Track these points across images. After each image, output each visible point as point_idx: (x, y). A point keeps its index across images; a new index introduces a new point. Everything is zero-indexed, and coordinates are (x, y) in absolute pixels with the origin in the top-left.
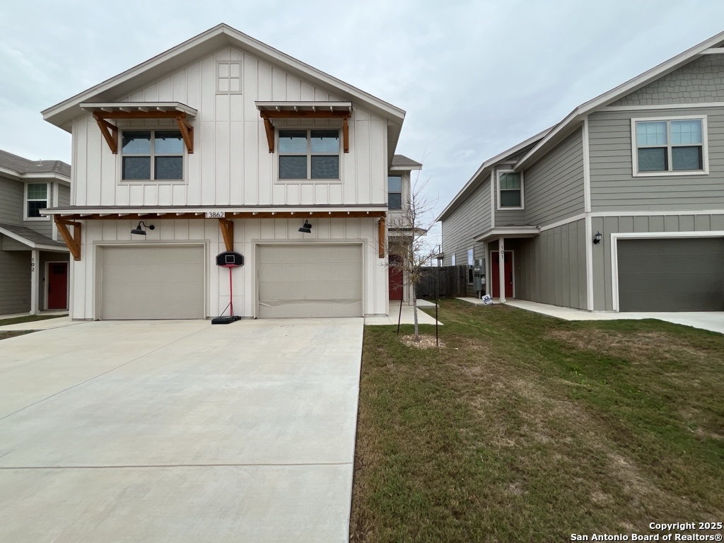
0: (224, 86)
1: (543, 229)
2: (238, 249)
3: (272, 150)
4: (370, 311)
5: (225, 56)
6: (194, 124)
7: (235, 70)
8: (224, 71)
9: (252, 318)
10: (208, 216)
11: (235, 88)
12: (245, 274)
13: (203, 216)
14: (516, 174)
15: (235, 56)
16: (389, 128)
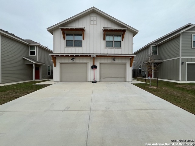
0: (92, 23)
1: (164, 61)
2: (96, 64)
3: (104, 40)
4: (128, 80)
5: (92, 15)
6: (85, 32)
7: (95, 19)
8: (92, 19)
9: (99, 82)
10: (92, 56)
11: (95, 23)
12: (97, 71)
13: (90, 56)
14: (156, 46)
15: (94, 15)
16: (133, 35)
